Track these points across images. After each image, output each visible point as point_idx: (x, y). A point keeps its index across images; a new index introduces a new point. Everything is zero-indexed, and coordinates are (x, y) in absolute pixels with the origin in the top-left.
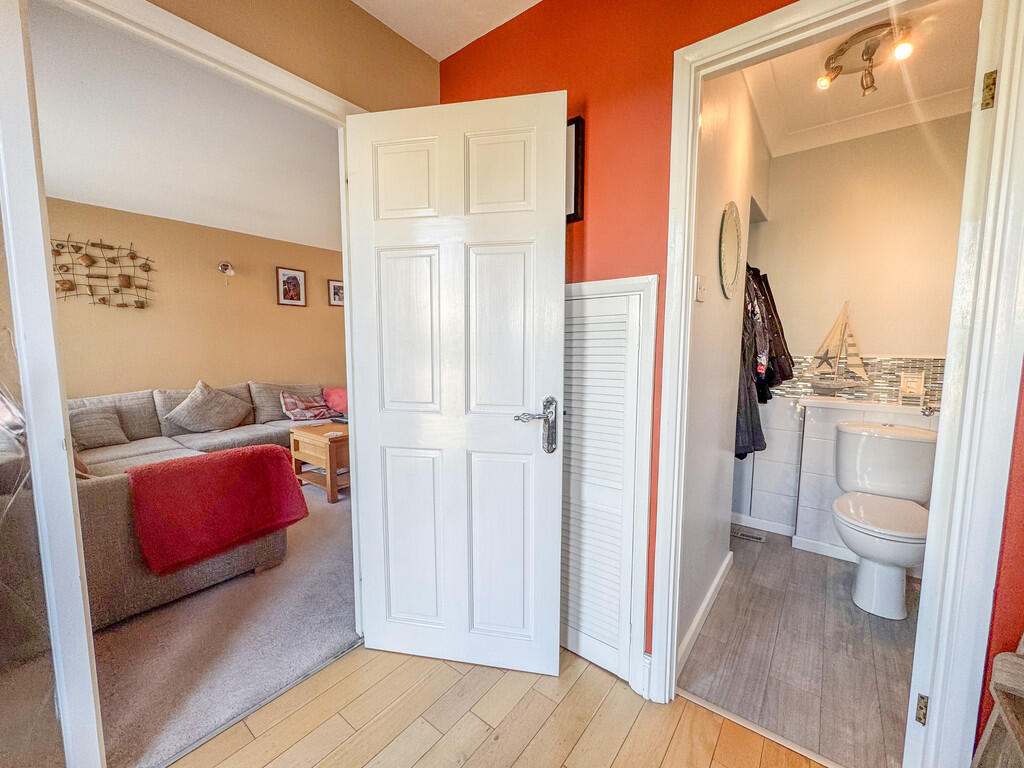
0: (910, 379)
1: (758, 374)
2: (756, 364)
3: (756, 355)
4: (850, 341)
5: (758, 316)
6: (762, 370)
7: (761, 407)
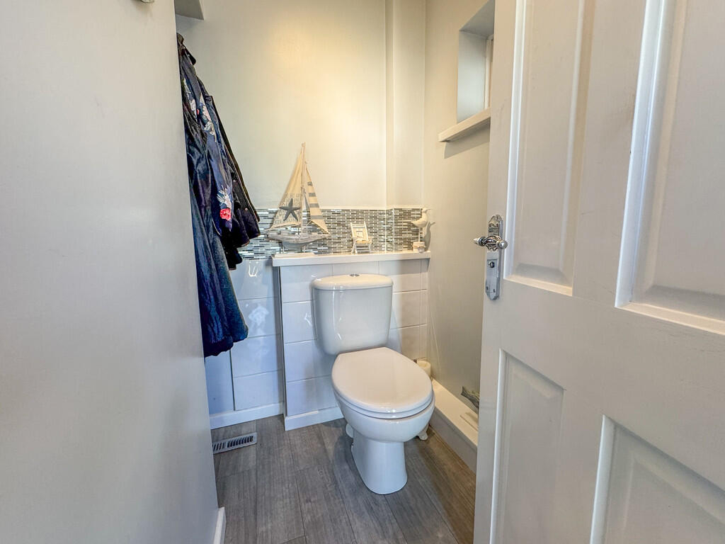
0: (357, 230)
1: (222, 223)
2: (216, 206)
3: (215, 192)
4: (310, 190)
5: (209, 125)
6: (228, 216)
7: (232, 274)
